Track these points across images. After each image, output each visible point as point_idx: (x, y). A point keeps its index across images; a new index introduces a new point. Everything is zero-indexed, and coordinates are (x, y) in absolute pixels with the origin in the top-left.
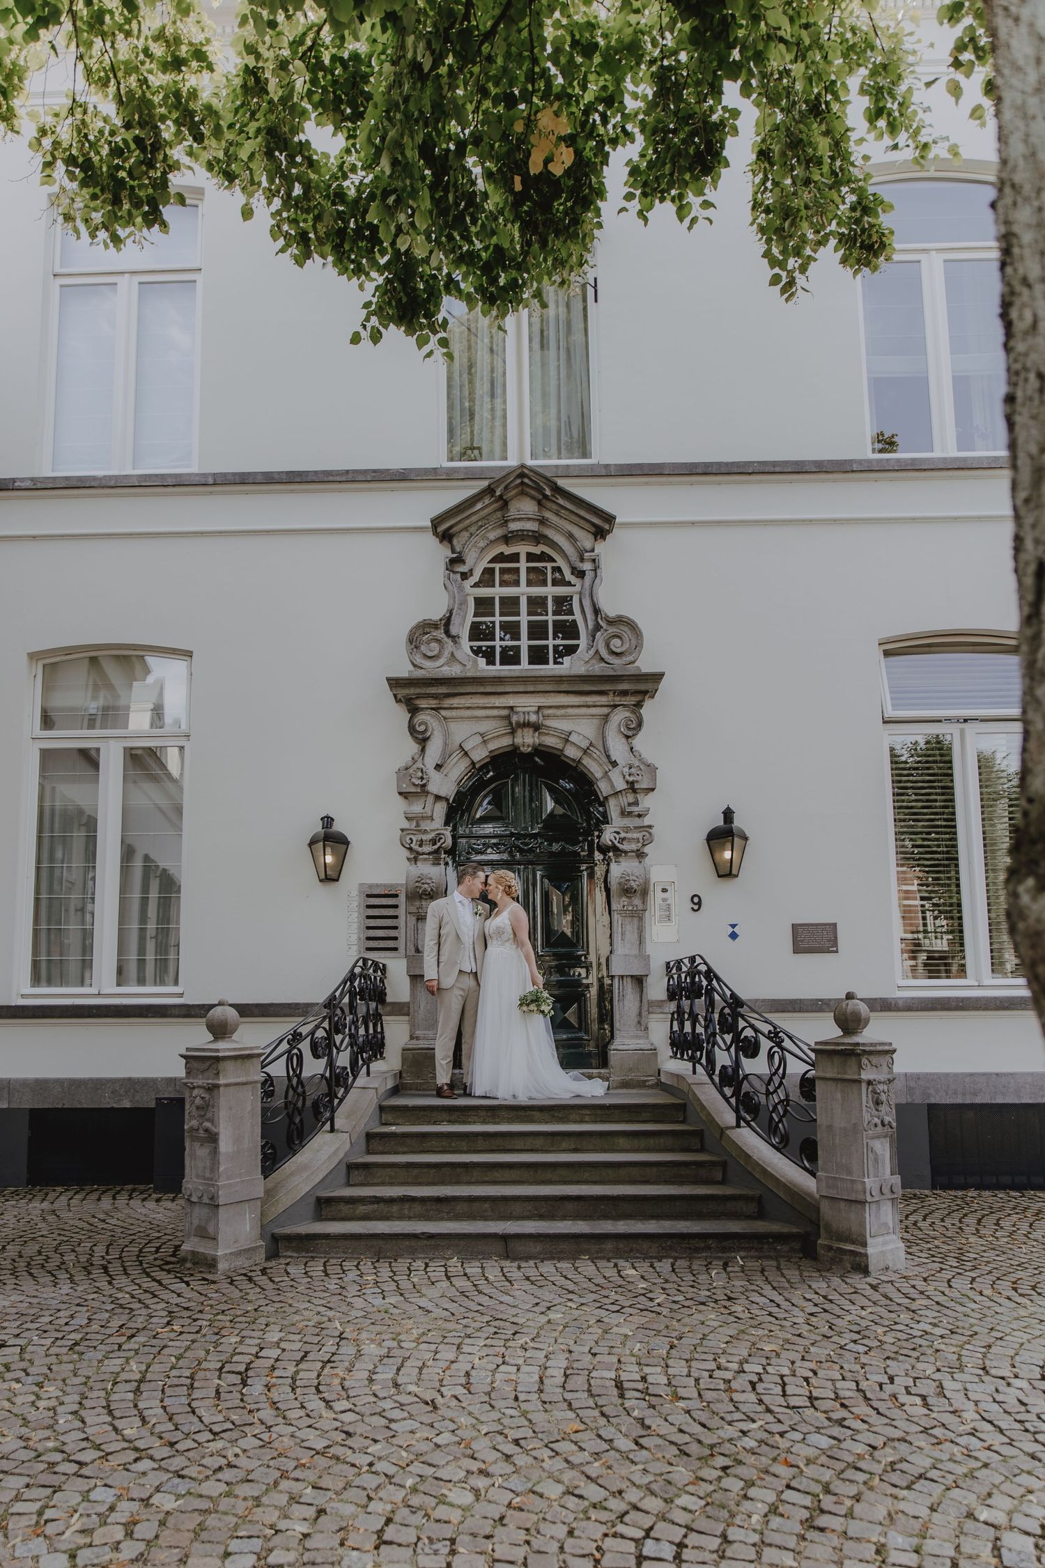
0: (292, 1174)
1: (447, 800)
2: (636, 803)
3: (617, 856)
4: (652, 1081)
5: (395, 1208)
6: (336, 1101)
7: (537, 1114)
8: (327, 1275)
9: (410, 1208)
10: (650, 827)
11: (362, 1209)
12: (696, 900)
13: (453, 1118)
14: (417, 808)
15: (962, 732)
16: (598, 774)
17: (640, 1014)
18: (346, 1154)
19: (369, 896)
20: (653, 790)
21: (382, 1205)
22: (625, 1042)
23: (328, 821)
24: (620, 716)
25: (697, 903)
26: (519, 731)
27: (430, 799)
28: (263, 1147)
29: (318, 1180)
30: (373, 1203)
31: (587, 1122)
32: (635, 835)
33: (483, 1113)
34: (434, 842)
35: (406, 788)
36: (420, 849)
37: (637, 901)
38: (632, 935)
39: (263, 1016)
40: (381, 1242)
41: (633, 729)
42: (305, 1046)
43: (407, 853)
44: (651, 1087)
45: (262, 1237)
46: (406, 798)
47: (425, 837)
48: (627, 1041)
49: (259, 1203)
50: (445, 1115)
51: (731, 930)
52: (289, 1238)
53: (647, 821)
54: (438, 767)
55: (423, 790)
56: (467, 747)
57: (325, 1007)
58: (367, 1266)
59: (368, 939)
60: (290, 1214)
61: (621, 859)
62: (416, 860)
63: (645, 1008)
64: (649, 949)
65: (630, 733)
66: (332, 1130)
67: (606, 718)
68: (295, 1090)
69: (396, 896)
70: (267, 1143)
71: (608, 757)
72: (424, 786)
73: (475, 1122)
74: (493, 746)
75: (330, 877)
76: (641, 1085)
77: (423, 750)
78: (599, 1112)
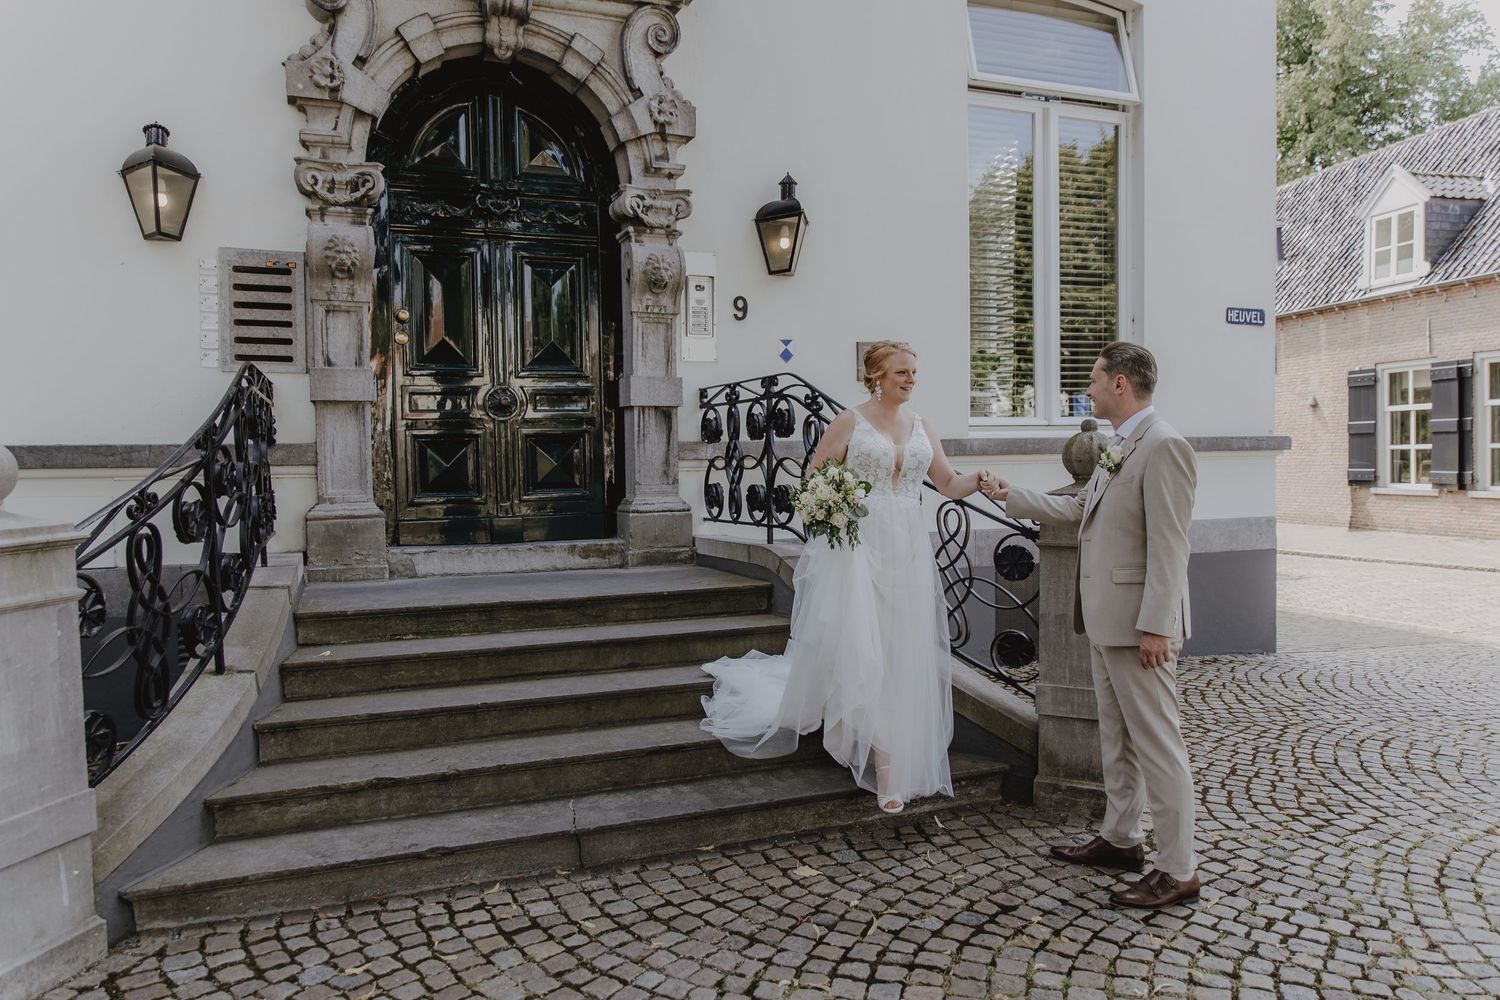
0: (149, 766)
1: (374, 120)
2: (665, 157)
3: (638, 233)
4: (685, 552)
5: (361, 803)
6: (224, 616)
7: (558, 614)
8: (260, 974)
9: (390, 799)
10: (688, 192)
11: (296, 812)
12: (740, 304)
13: (423, 627)
14: (322, 125)
15: (1046, 112)
16: (613, 108)
17: (667, 462)
18: (252, 712)
19: (237, 269)
20: (689, 139)
21: (336, 800)
22: (646, 499)
23: (157, 133)
24: (646, 21)
25: (741, 308)
26: (494, 21)
27: (347, 115)
28: (88, 725)
29: (205, 770)
30: (318, 798)
31: (634, 621)
32: (667, 204)
33: (473, 618)
34: (354, 186)
35: (302, 89)
36: (329, 196)
37: (666, 300)
38: (657, 352)
39: (44, 467)
40: (350, 876)
41: (664, 44)
42: (163, 520)
43: (303, 203)
44: (684, 561)
45: (98, 908)
46: (302, 109)
47: (338, 177)
48: (650, 499)
49: (87, 844)
50: (410, 624)
51: (783, 347)
52: (156, 897)
53: (680, 184)
54: (360, 61)
55: (334, 97)
56: (409, 34)
57: (198, 445)
58: (332, 930)
59: (240, 340)
60: (155, 848)
61: (644, 238)
62: (323, 213)
63: (674, 452)
64: (680, 371)
65: (661, 49)
66: (220, 669)
67: (626, 21)
68: (147, 606)
69: (287, 272)
70: (94, 716)
71: (629, 80)
72: (335, 90)
73: (460, 633)
74: (451, 40)
75: (164, 232)
76: (671, 559)
77: (332, 31)
78: (651, 605)
